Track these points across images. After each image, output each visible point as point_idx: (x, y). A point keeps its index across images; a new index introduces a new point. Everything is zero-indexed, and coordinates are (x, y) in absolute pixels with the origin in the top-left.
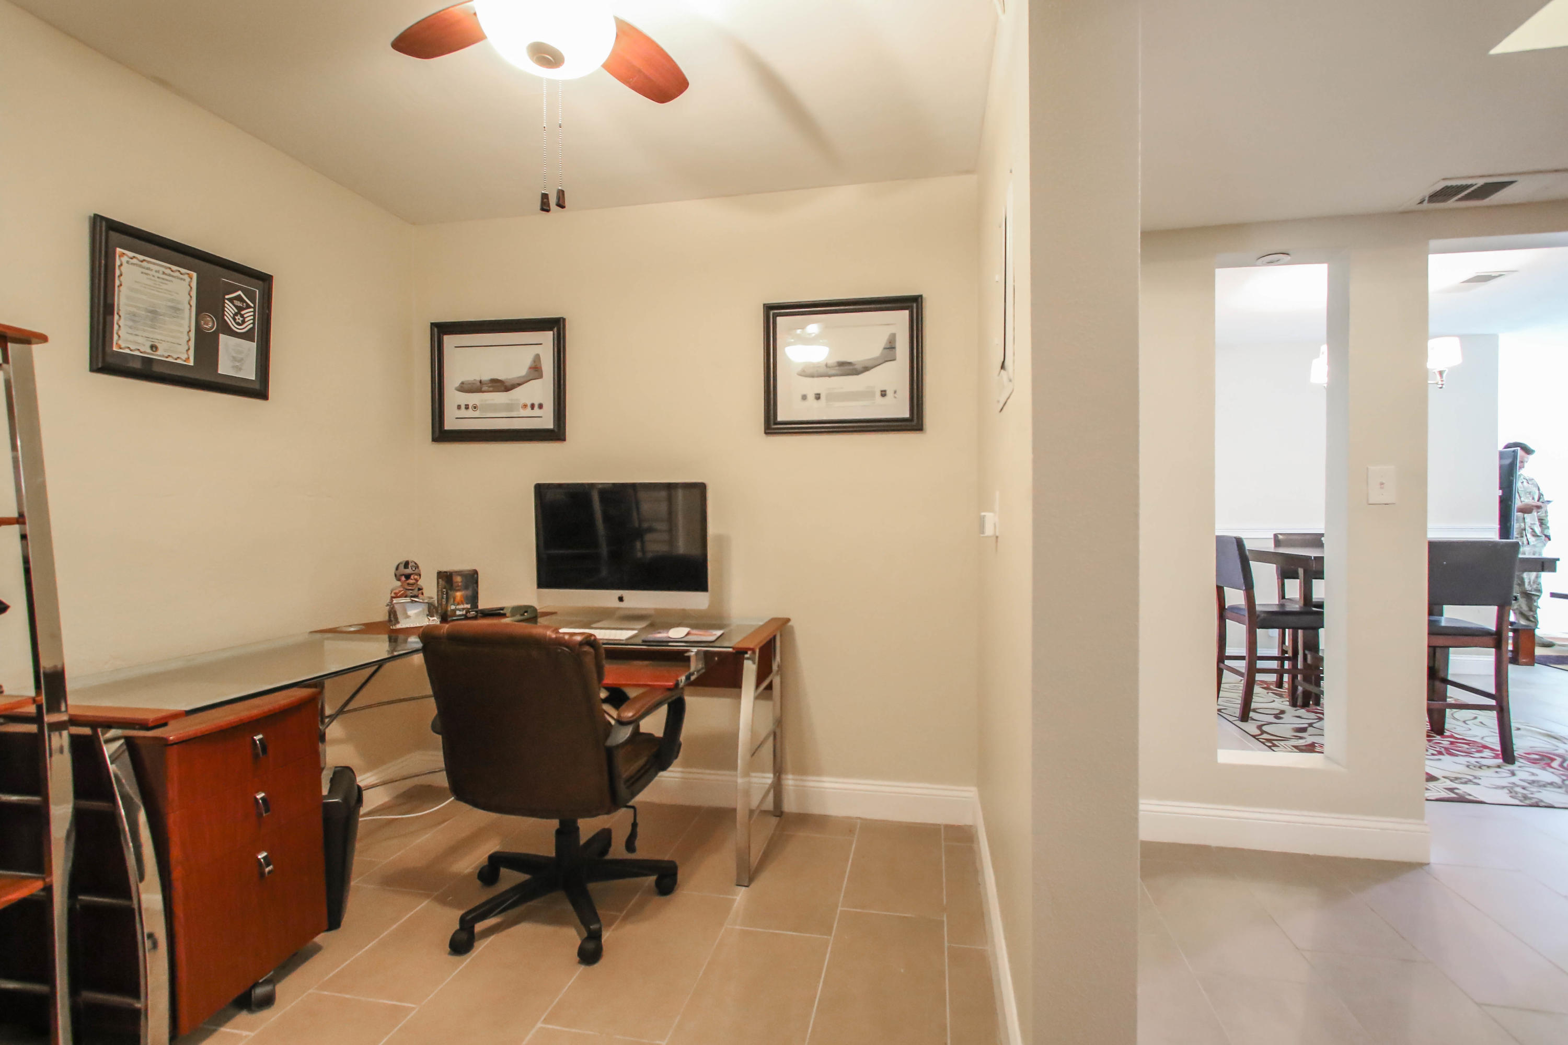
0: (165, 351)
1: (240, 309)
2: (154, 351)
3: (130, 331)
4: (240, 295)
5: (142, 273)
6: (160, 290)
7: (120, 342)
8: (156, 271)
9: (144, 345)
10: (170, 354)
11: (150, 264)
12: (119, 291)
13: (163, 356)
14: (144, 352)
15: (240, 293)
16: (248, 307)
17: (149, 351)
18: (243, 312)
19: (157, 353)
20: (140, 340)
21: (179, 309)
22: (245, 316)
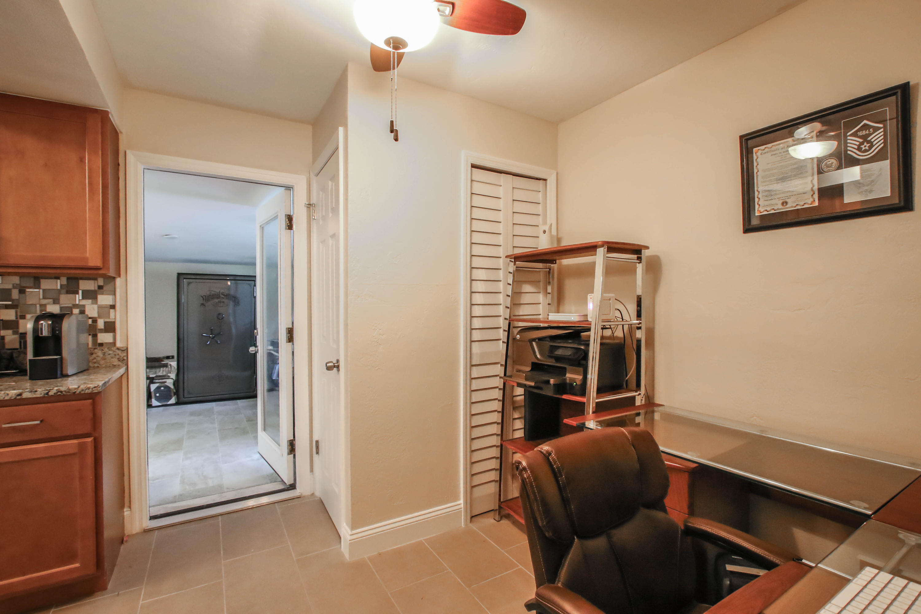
0: (794, 202)
1: (865, 138)
2: (785, 206)
3: (766, 198)
4: (865, 125)
5: (772, 155)
6: (786, 160)
7: (760, 209)
8: (782, 149)
9: (777, 204)
10: (798, 204)
11: (776, 147)
12: (757, 176)
13: (792, 207)
14: (778, 209)
15: (865, 122)
16: (876, 129)
17: (781, 207)
18: (869, 139)
19: (787, 206)
20: (773, 202)
21: (802, 167)
22: (873, 140)
